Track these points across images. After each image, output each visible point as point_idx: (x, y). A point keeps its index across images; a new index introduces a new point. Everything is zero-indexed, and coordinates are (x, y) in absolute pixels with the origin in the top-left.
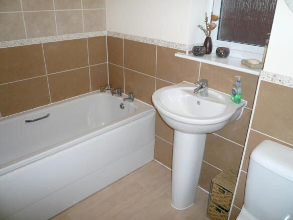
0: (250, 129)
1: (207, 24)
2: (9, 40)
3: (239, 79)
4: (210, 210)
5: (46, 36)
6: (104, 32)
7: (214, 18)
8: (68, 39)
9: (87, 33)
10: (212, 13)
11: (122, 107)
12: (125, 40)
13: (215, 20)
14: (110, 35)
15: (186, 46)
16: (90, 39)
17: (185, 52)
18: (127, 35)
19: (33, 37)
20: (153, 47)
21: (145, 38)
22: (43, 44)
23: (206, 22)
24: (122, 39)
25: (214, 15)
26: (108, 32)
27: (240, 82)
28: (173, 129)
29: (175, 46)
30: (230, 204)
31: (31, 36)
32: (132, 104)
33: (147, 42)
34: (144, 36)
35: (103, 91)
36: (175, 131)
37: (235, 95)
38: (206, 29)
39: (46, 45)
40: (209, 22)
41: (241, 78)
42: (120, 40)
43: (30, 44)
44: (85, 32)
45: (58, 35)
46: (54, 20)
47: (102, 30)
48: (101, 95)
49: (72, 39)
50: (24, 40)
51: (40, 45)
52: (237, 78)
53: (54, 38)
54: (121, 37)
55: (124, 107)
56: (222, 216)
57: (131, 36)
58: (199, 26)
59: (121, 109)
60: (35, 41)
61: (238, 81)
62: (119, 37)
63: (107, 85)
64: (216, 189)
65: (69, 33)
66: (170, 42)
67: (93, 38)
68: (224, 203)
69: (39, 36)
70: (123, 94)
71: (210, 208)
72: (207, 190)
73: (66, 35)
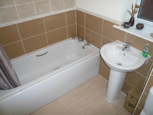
0: (151, 74)
1: (132, 10)
2: (28, 17)
3: (148, 46)
4: (126, 105)
5: (45, 13)
6: (74, 8)
7: (136, 6)
8: (56, 13)
9: (66, 9)
10: (136, 4)
11: (83, 48)
12: (86, 13)
13: (138, 8)
14: (78, 9)
15: (120, 22)
16: (67, 12)
17: (119, 25)
18: (87, 11)
19: (39, 14)
20: (101, 20)
21: (97, 14)
22: (44, 17)
23: (132, 8)
24: (84, 13)
25: (137, 5)
26: (77, 8)
27: (148, 47)
28: (110, 68)
29: (113, 21)
30: (136, 105)
31: (38, 14)
32: (89, 47)
33: (98, 17)
34: (97, 13)
35: (73, 38)
36: (111, 69)
37: (144, 53)
38: (131, 12)
39: (45, 18)
40: (134, 9)
41: (149, 45)
42: (83, 13)
43: (38, 18)
44: (65, 9)
45: (51, 12)
46: (49, 4)
47: (73, 7)
48: (73, 40)
49: (58, 13)
50: (35, 16)
51: (43, 18)
52: (147, 45)
53: (49, 14)
54: (84, 12)
55: (84, 48)
56: (131, 109)
57: (89, 12)
58: (128, 11)
59: (83, 49)
60: (40, 16)
61: (147, 46)
62: (83, 11)
63: (75, 35)
64: (129, 96)
65: (57, 10)
66: (111, 19)
67: (69, 11)
68: (133, 104)
69: (42, 14)
70: (84, 41)
71: (126, 104)
72: (126, 94)
73: (55, 12)
